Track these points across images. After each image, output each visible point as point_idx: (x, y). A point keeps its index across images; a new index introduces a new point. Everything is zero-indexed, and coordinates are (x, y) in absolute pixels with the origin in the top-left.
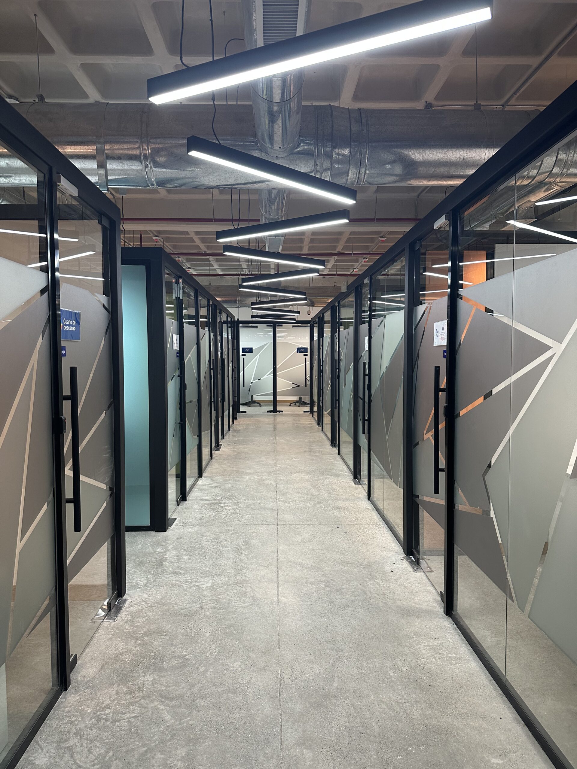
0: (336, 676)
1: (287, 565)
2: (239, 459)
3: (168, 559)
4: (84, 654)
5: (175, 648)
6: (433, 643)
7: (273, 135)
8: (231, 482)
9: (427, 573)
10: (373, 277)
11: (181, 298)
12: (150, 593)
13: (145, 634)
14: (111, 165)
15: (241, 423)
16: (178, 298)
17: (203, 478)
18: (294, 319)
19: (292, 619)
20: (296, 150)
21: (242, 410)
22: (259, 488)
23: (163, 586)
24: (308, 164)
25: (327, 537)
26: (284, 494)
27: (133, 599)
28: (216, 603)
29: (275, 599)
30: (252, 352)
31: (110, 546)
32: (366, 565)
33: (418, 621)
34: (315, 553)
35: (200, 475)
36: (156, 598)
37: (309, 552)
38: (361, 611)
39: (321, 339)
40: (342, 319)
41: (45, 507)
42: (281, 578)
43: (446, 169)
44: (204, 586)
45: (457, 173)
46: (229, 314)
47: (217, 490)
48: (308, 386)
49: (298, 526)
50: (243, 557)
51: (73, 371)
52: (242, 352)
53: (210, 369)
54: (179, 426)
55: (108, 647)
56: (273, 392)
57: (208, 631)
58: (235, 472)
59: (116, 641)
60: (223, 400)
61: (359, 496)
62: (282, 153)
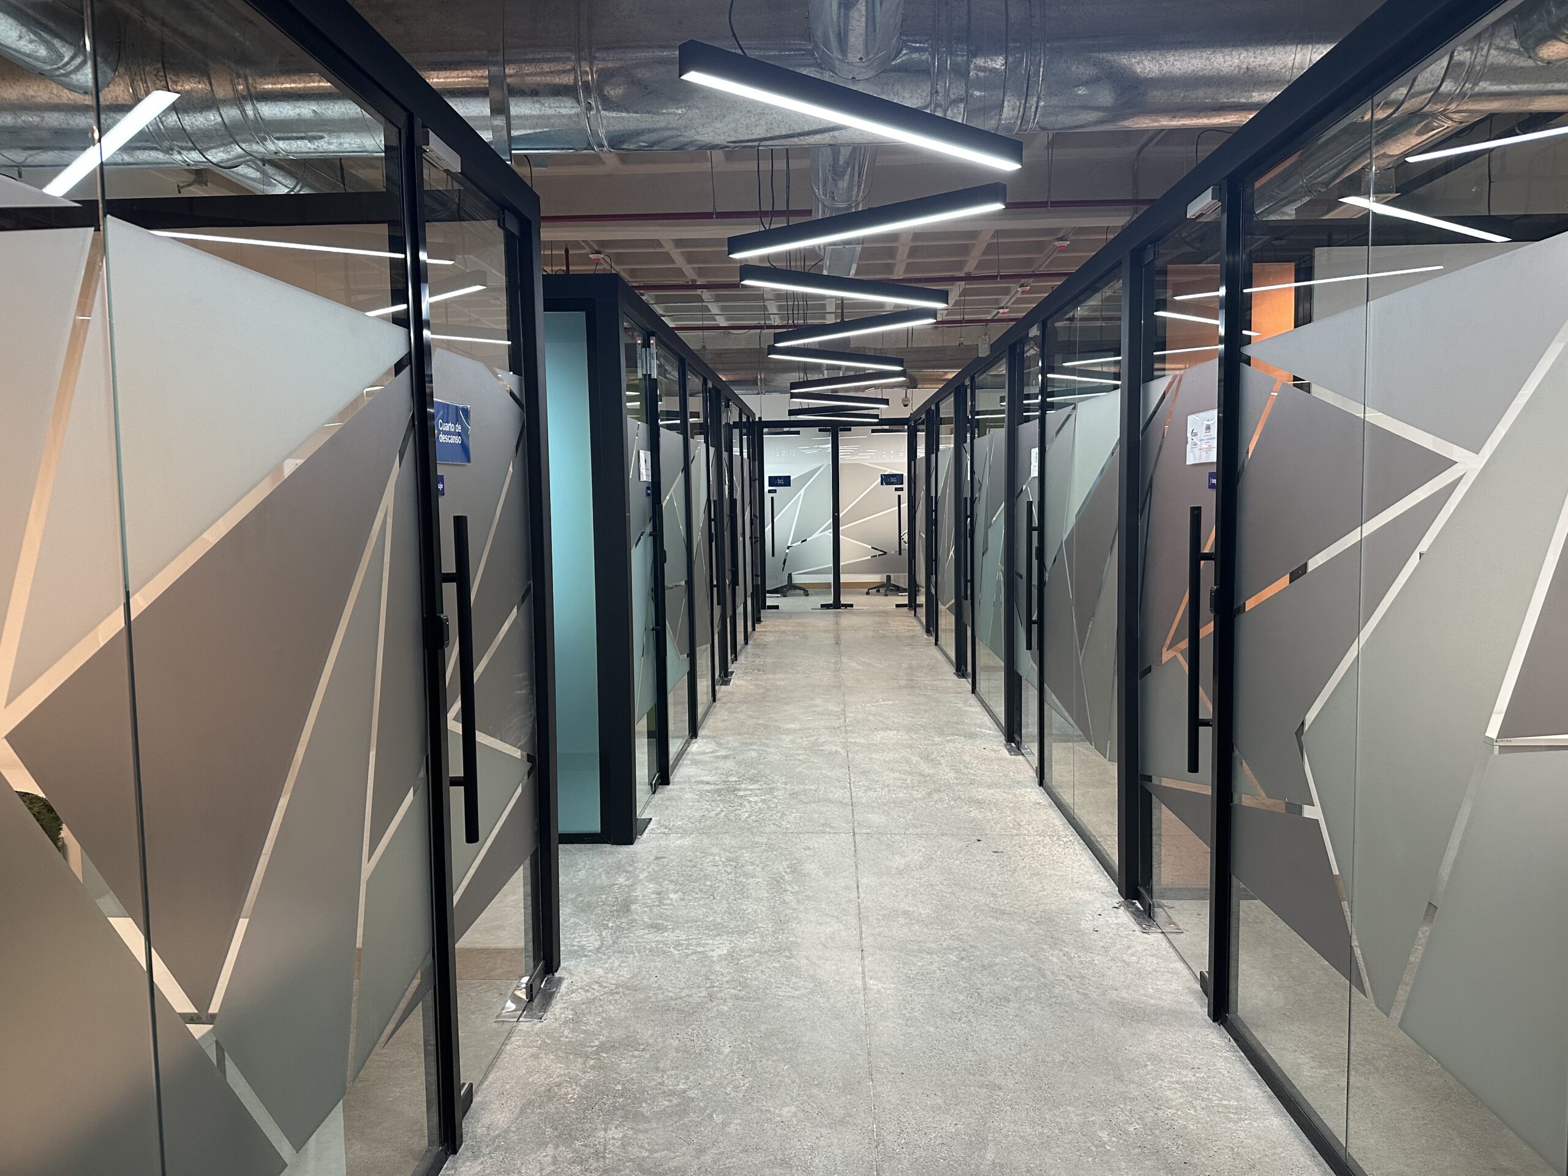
0: (990, 1138)
1: (878, 914)
2: (770, 701)
3: (640, 898)
4: (486, 1083)
5: (663, 1076)
6: (1189, 1077)
7: (846, 34)
8: (754, 747)
9: (1169, 936)
10: (1049, 325)
11: (654, 376)
12: (607, 965)
13: (602, 1047)
14: (519, 108)
15: (769, 629)
16: (647, 377)
17: (699, 739)
18: (876, 416)
19: (894, 1022)
20: (893, 63)
21: (769, 602)
22: (812, 759)
23: (632, 952)
24: (919, 91)
25: (957, 859)
26: (865, 773)
27: (574, 979)
28: (739, 988)
29: (859, 983)
30: (789, 485)
31: (529, 871)
32: (1041, 916)
33: (1155, 1032)
34: (935, 892)
35: (694, 733)
36: (621, 976)
37: (921, 890)
38: (1036, 1009)
39: (934, 456)
40: (978, 413)
41: (410, 796)
42: (868, 941)
43: (1210, 91)
44: (714, 954)
45: (1232, 100)
46: (743, 409)
47: (730, 764)
48: (905, 553)
49: (897, 837)
50: (789, 897)
51: (460, 523)
52: (770, 486)
53: (710, 520)
54: (652, 636)
55: (530, 1072)
56: (832, 565)
57: (727, 1043)
58: (762, 728)
59: (547, 1060)
60: (735, 582)
61: (1020, 777)
62: (864, 70)
